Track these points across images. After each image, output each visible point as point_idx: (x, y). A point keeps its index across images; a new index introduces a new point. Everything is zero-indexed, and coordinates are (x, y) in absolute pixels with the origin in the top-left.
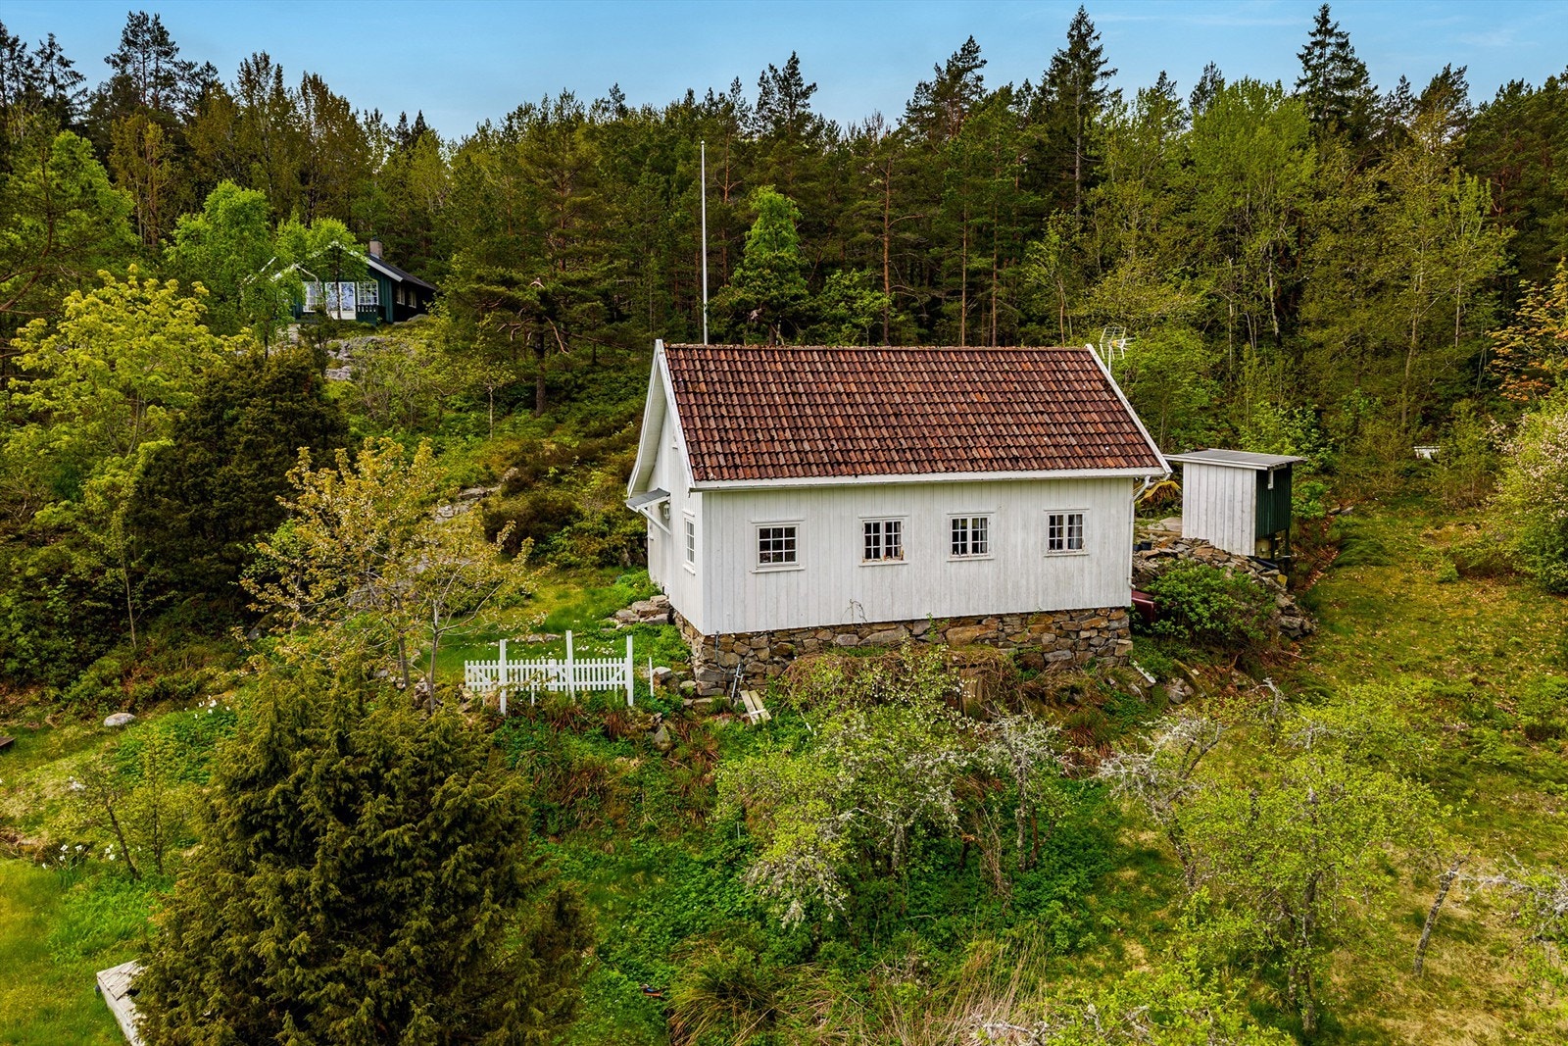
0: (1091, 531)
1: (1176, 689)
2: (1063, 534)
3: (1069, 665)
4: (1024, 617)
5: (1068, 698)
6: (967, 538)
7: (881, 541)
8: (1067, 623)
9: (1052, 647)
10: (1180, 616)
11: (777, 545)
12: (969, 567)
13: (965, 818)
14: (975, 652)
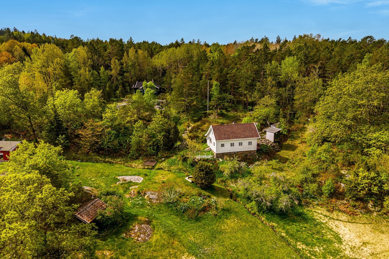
0: (253, 143)
1: (260, 158)
2: (250, 143)
3: (250, 156)
4: (246, 151)
5: (249, 159)
6: (241, 144)
7: (232, 145)
8: (250, 152)
9: (249, 154)
10: (262, 151)
11: (223, 145)
12: (241, 147)
13: (239, 170)
14: (241, 155)
